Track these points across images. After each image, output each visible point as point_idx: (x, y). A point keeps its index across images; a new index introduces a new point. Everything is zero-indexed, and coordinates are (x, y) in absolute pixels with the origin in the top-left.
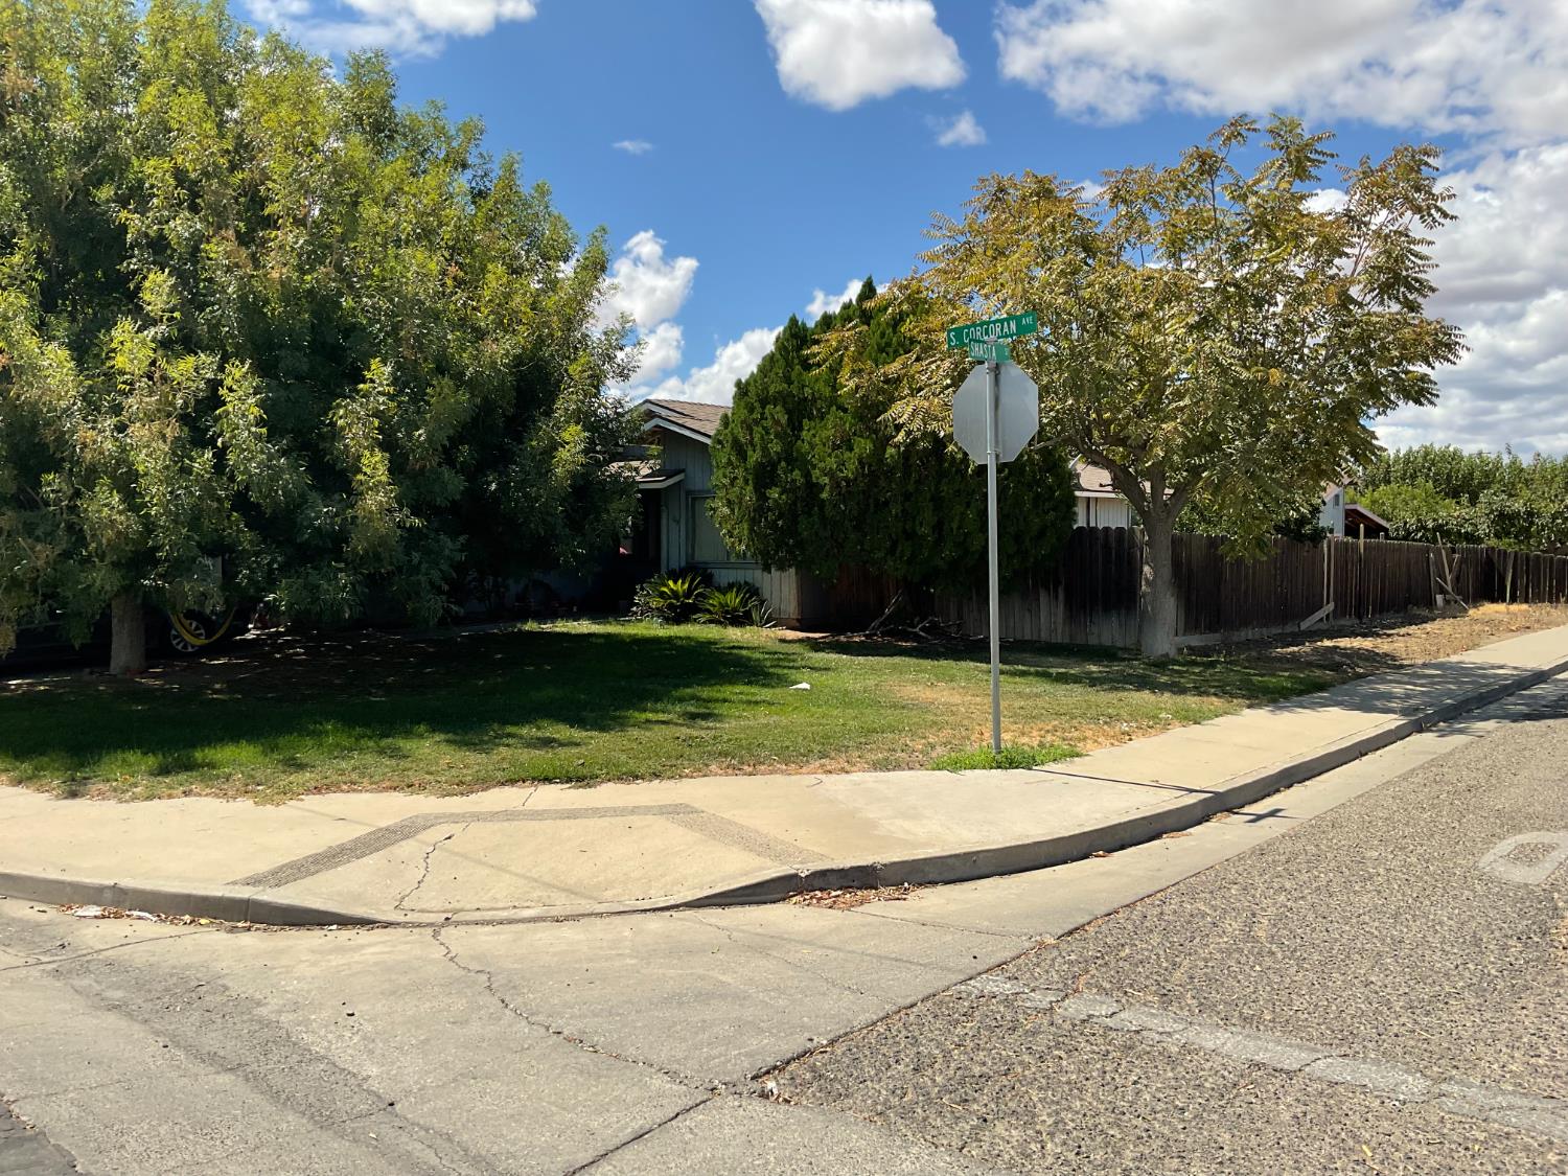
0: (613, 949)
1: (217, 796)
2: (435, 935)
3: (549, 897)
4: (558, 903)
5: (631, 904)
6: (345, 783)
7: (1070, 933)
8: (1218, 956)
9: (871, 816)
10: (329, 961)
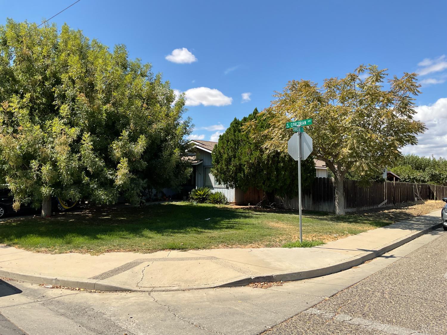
0: (202, 299)
1: (79, 253)
2: (149, 294)
3: (179, 283)
4: (182, 285)
5: (203, 286)
6: (116, 249)
7: (333, 296)
8: (376, 303)
9: (268, 261)
10: (121, 302)
